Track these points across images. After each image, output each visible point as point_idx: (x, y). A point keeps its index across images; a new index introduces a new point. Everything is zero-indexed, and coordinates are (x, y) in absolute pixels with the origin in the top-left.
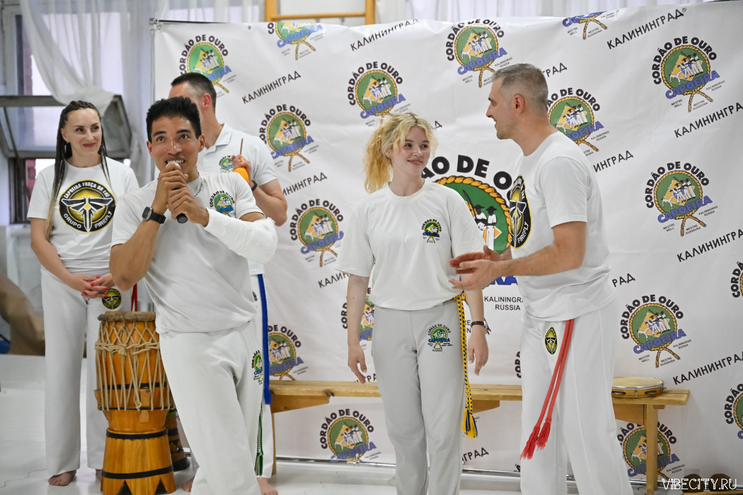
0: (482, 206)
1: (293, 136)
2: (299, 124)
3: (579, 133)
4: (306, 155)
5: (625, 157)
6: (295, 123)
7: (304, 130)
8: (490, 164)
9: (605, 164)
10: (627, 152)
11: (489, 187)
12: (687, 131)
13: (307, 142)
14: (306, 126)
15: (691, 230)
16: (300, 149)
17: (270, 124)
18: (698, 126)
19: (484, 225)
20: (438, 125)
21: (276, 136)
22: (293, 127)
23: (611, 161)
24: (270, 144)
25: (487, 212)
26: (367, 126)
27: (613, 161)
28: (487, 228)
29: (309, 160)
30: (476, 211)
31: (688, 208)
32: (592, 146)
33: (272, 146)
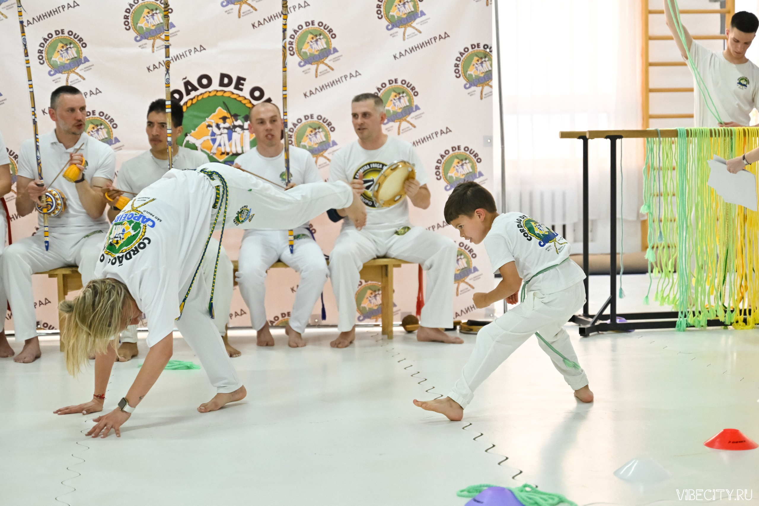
0: (238, 114)
1: (69, 56)
2: (76, 46)
3: (320, 57)
4: (82, 73)
5: (354, 75)
6: (72, 46)
7: (80, 52)
8: (247, 80)
9: (339, 81)
10: (356, 71)
11: (245, 99)
12: (403, 55)
13: (83, 62)
14: (82, 48)
15: (405, 130)
16: (76, 68)
17: (48, 46)
18: (411, 52)
19: (240, 129)
20: (202, 49)
21: (53, 56)
22: (69, 49)
23: (343, 79)
24: (48, 63)
25: (243, 119)
26: (140, 49)
27: (345, 78)
28: (244, 132)
29: (85, 77)
30: (235, 119)
31: (404, 114)
32: (329, 67)
33: (50, 65)
